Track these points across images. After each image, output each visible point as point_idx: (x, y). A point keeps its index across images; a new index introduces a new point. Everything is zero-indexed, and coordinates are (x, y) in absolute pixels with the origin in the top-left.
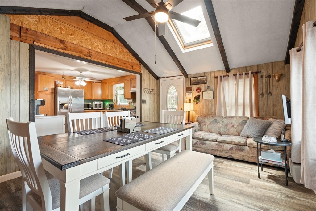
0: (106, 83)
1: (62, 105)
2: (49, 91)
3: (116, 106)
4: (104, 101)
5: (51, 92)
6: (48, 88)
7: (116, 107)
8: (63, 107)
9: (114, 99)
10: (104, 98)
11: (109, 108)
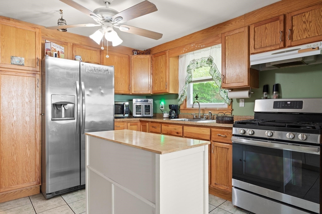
0: (164, 53)
1: (57, 106)
2: (27, 68)
3: (185, 109)
4: (155, 96)
5: (31, 69)
6: (23, 59)
7: (186, 112)
8: (61, 111)
9: (182, 92)
10: (157, 90)
11: (170, 113)
